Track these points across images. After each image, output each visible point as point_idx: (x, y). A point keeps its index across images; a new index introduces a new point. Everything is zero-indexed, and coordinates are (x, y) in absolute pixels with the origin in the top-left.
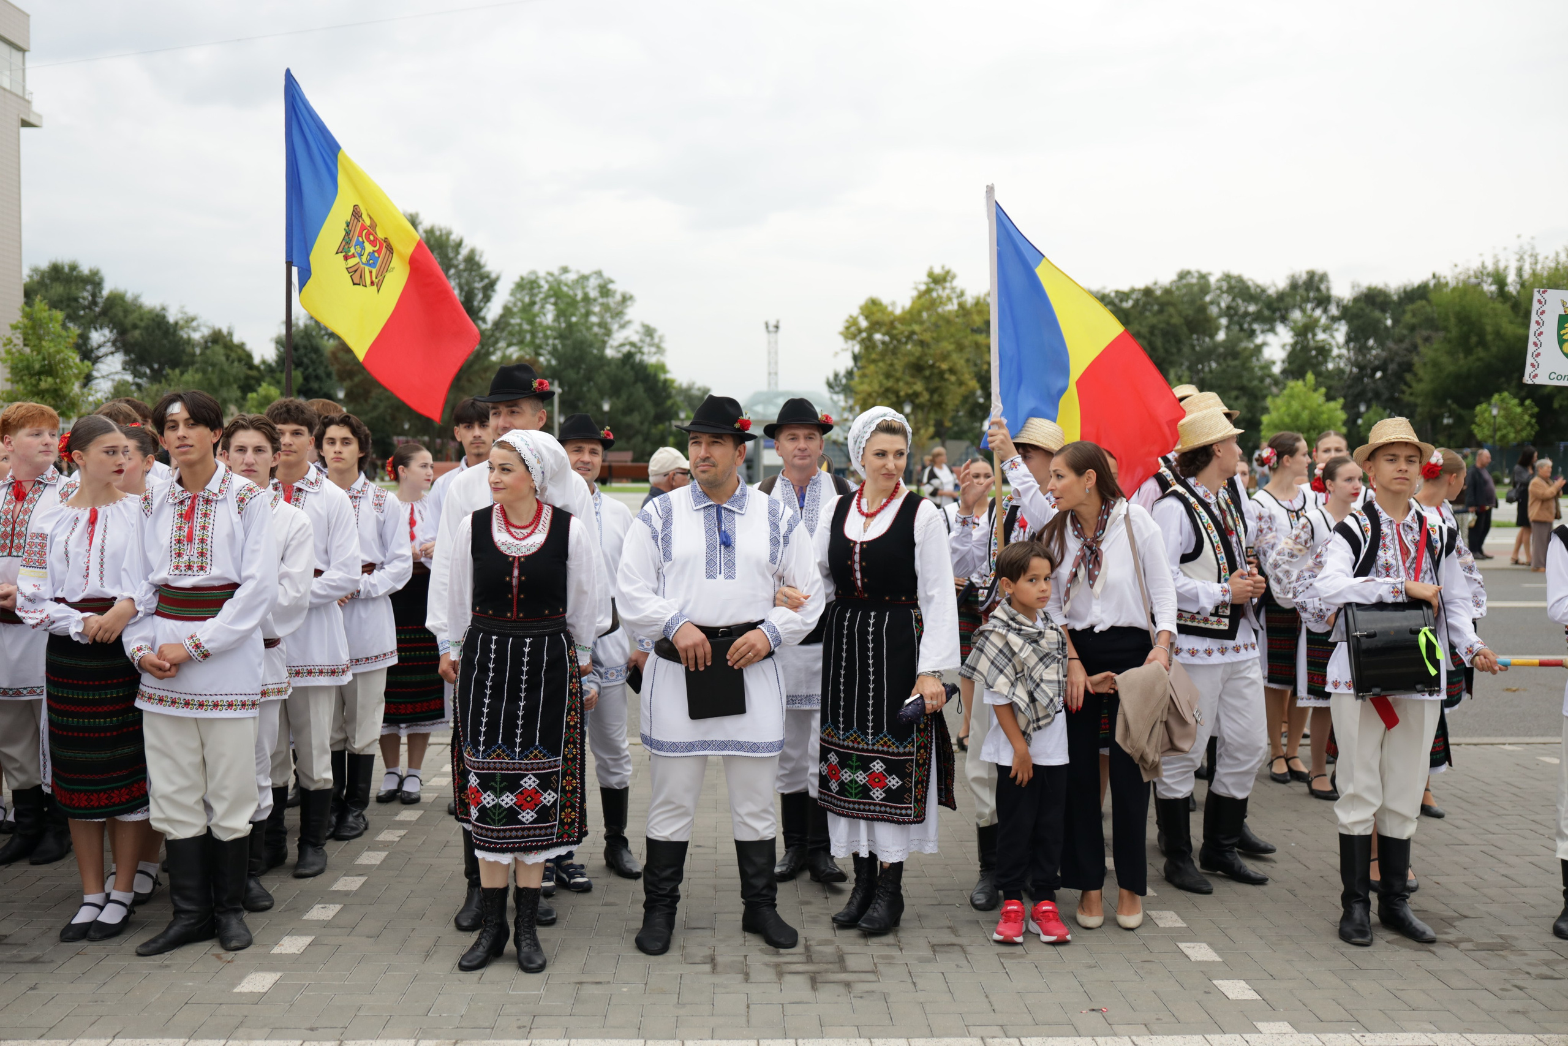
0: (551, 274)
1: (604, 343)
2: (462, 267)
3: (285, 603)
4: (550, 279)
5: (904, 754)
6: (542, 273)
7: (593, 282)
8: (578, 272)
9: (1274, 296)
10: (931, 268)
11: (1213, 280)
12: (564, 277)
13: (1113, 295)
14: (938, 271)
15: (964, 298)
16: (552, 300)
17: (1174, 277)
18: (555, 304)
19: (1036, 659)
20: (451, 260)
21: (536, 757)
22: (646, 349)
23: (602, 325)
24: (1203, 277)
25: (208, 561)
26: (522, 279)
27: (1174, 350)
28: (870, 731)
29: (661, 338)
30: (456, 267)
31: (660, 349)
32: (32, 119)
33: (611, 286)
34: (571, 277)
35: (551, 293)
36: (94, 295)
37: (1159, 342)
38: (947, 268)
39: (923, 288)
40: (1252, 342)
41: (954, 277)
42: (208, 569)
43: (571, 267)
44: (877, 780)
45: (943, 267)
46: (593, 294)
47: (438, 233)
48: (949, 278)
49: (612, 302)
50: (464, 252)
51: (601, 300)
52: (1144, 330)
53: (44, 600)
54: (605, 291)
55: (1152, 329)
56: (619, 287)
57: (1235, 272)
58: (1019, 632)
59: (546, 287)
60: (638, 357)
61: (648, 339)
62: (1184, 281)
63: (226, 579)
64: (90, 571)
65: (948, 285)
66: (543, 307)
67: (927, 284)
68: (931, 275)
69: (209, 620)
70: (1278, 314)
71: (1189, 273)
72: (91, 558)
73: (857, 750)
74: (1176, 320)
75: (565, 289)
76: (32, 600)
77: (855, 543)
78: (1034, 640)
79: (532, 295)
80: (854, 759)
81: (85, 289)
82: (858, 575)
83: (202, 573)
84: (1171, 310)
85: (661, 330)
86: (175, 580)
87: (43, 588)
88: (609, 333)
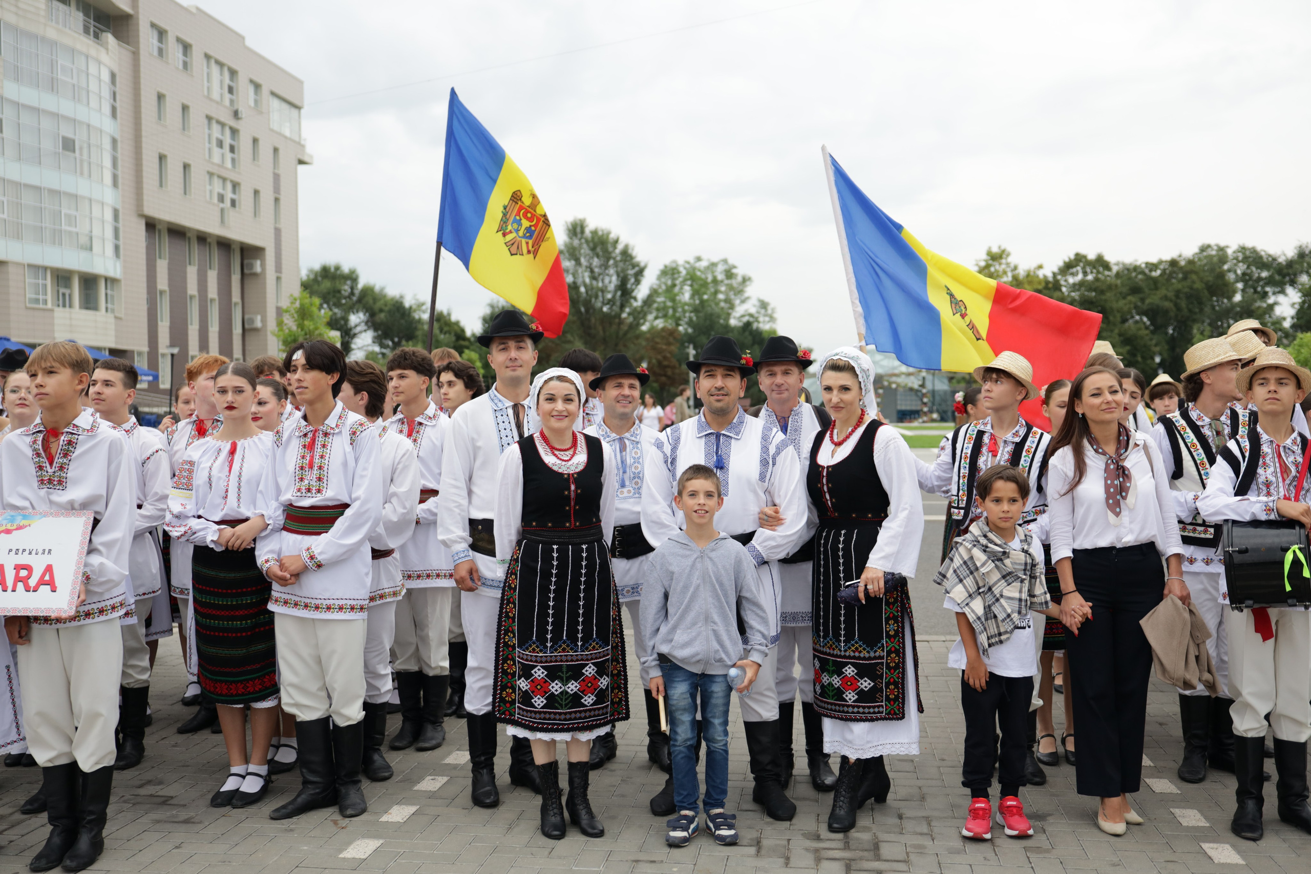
0: (688, 263)
1: (729, 315)
2: (619, 258)
3: (395, 519)
4: (687, 266)
5: (875, 658)
6: (681, 262)
7: (721, 268)
8: (709, 260)
9: (1284, 263)
10: (990, 248)
11: (1230, 252)
12: (698, 265)
13: (1143, 266)
14: (995, 250)
15: (1017, 272)
16: (689, 282)
17: (1196, 250)
18: (691, 286)
19: (999, 576)
20: (610, 253)
21: (594, 648)
22: (761, 319)
23: (728, 301)
24: (1221, 249)
25: (325, 485)
26: (666, 267)
27: (1197, 310)
28: (842, 639)
29: (773, 310)
30: (614, 259)
31: (772, 319)
32: (306, 159)
33: (734, 271)
34: (703, 264)
35: (688, 277)
36: (352, 288)
37: (1183, 304)
38: (1003, 248)
39: (983, 264)
40: (1265, 302)
41: (1008, 255)
42: (324, 492)
43: (704, 256)
44: (850, 683)
45: (999, 247)
46: (720, 277)
47: (600, 233)
48: (1004, 256)
49: (734, 282)
50: (620, 247)
51: (726, 282)
52: (1171, 294)
53: (187, 517)
54: (729, 274)
55: (1178, 293)
56: (740, 272)
57: (1249, 244)
58: (985, 549)
59: (684, 272)
60: (755, 326)
61: (763, 311)
62: (1205, 254)
63: (338, 500)
64: (229, 494)
65: (1003, 261)
66: (681, 288)
67: (986, 261)
68: (989, 253)
69: (323, 535)
70: (1287, 279)
71: (1209, 246)
72: (230, 483)
73: (833, 655)
74: (1198, 285)
75: (698, 273)
76: (178, 517)
77: (823, 467)
78: (999, 558)
79: (674, 279)
80: (831, 663)
81: (345, 284)
82: (828, 497)
83: (319, 495)
84: (1194, 277)
85: (772, 303)
86: (297, 501)
87: (188, 507)
88: (732, 307)
